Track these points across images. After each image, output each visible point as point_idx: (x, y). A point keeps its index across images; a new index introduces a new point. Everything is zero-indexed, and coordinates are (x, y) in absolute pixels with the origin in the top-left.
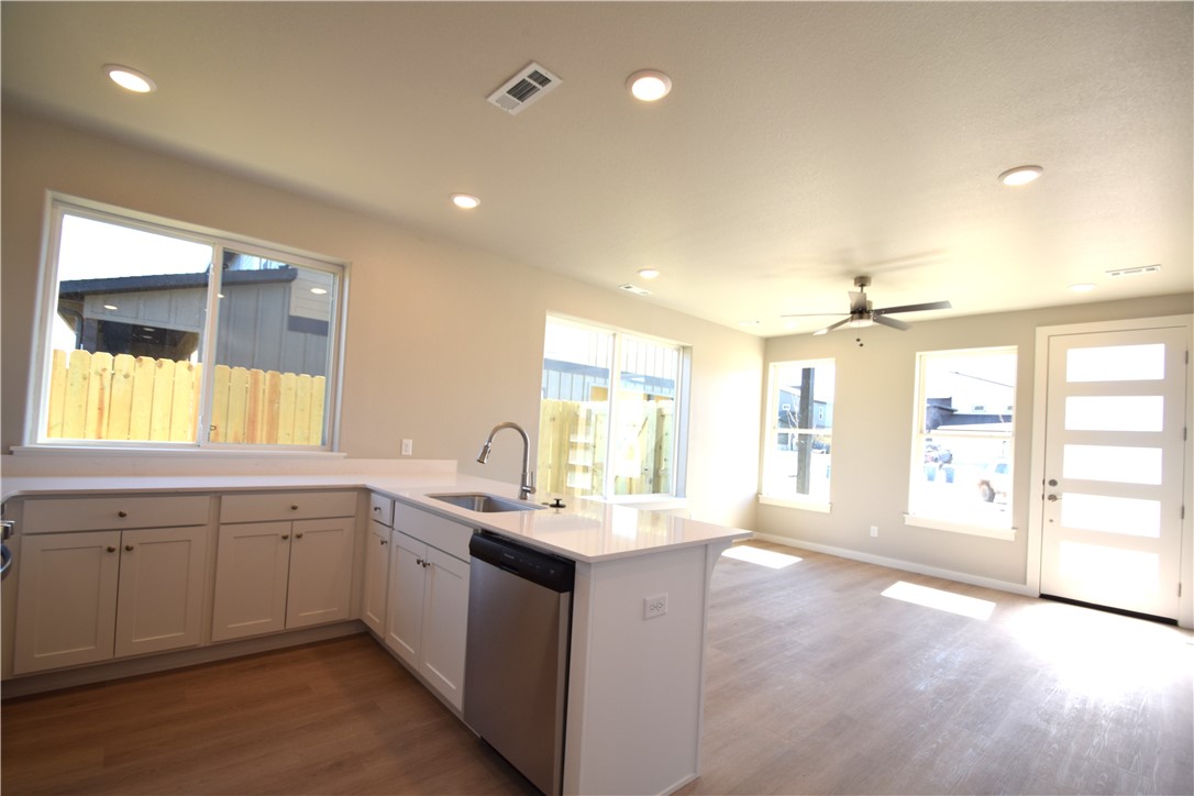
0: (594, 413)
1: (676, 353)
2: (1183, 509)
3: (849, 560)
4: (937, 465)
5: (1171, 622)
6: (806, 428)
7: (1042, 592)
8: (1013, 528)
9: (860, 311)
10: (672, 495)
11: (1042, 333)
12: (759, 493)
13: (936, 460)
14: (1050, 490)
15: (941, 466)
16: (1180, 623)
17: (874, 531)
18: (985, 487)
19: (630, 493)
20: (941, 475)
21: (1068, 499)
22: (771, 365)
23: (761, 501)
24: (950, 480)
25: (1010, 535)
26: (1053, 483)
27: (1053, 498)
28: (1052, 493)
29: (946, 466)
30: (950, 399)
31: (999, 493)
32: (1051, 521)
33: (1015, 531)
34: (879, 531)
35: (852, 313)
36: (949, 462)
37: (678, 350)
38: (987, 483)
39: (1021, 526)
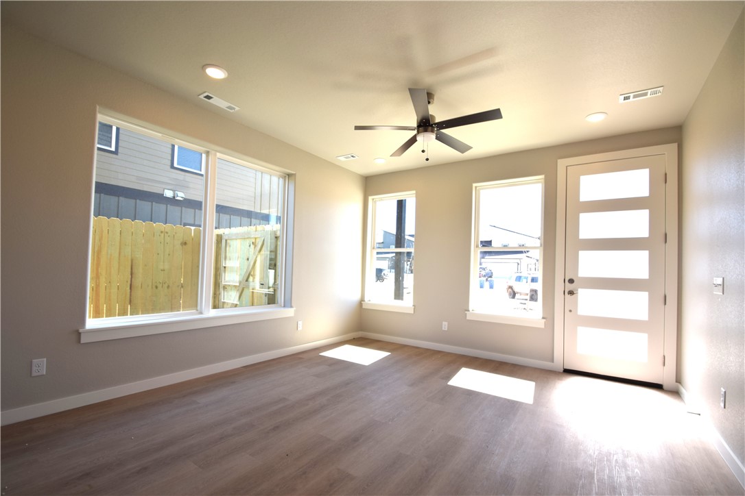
0: (225, 238)
1: (281, 180)
2: (665, 297)
3: (427, 350)
4: (485, 279)
5: (657, 387)
6: (400, 247)
7: (565, 368)
8: (543, 318)
9: (425, 124)
10: (281, 306)
11: (562, 163)
12: (362, 300)
13: (485, 276)
14: (569, 287)
15: (487, 280)
16: (665, 387)
17: (445, 326)
18: (510, 290)
19: (253, 305)
20: (487, 285)
21: (583, 294)
22: (370, 198)
23: (364, 307)
24: (491, 287)
25: (541, 324)
26: (571, 281)
27: (571, 293)
28: (571, 289)
29: (489, 279)
30: (491, 241)
31: (518, 293)
32: (570, 311)
33: (544, 320)
34: (448, 324)
35: (419, 126)
36: (491, 277)
37: (284, 178)
38: (511, 287)
39: (549, 316)
